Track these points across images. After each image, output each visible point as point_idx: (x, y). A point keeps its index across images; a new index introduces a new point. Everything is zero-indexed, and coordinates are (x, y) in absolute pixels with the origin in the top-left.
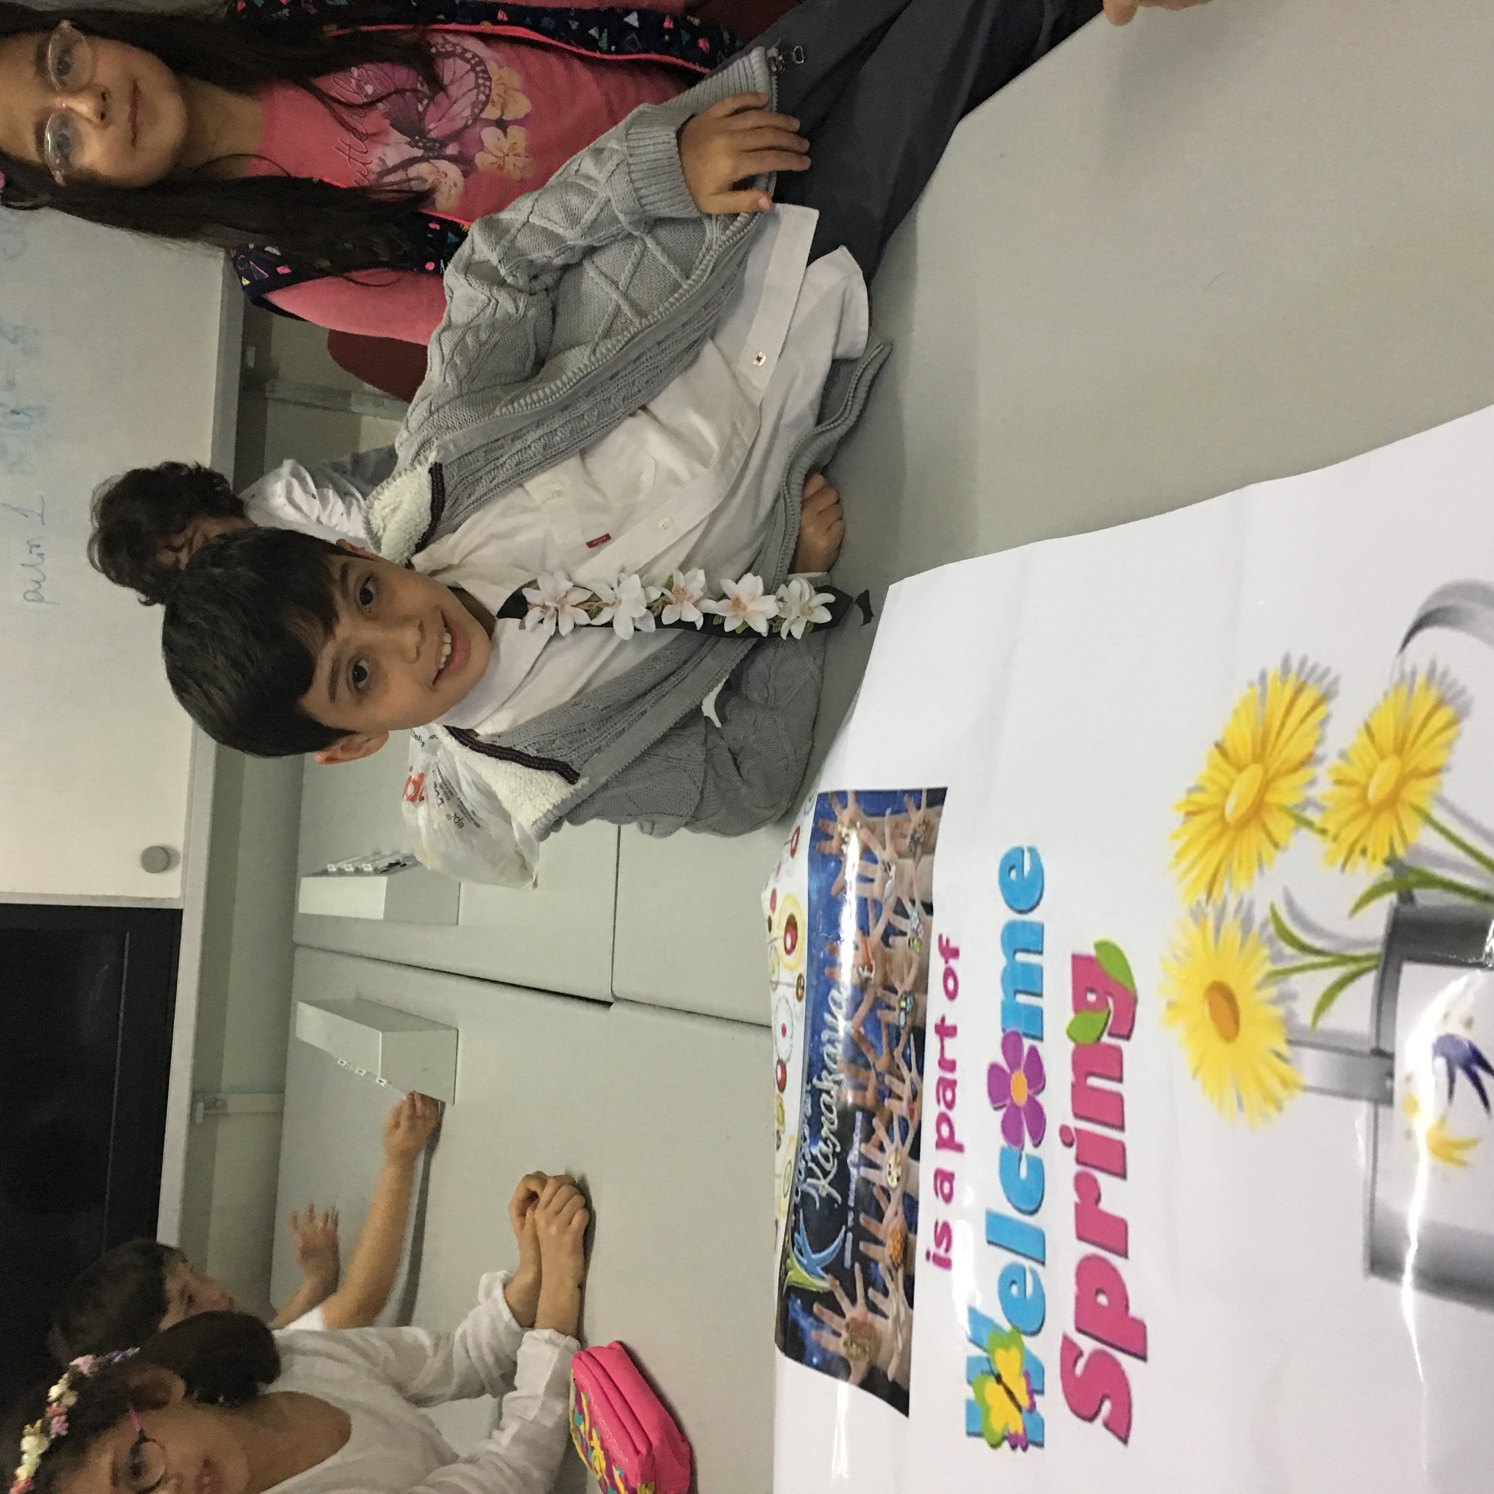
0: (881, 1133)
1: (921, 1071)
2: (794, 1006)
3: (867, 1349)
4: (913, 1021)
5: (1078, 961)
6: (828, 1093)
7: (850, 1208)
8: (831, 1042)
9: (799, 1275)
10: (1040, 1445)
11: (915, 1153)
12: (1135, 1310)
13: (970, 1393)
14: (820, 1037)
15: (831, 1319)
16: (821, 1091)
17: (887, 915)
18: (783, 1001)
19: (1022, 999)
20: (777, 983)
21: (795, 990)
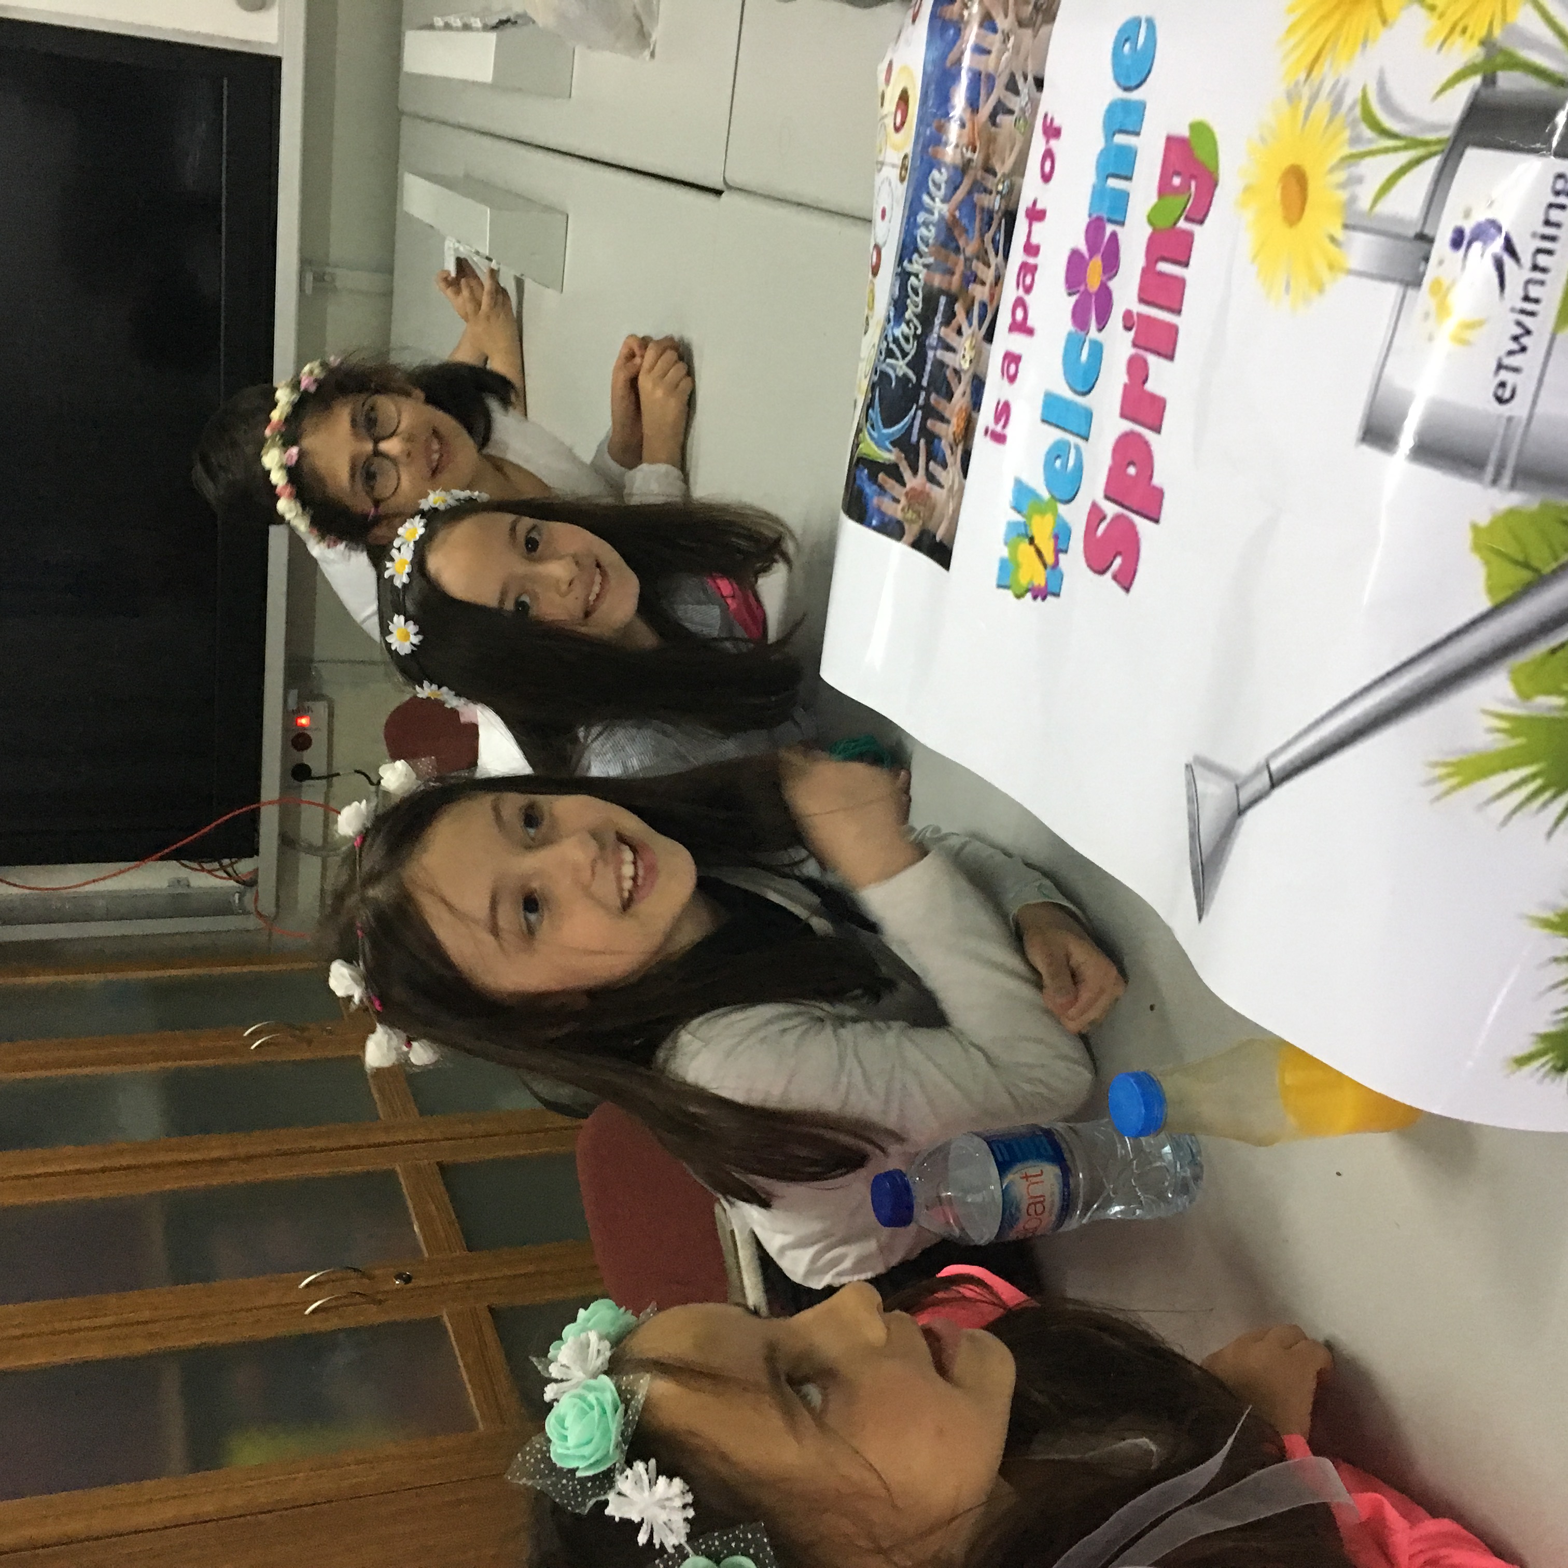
0: (961, 317)
1: (1006, 256)
2: (896, 187)
3: (922, 515)
4: (1007, 206)
5: (1171, 141)
6: (917, 276)
7: (922, 388)
8: (926, 224)
9: (870, 448)
10: (1057, 595)
11: (989, 337)
12: (1157, 481)
13: (1005, 552)
14: (915, 219)
15: (893, 488)
16: (909, 274)
17: (999, 91)
18: (886, 184)
19: (1112, 183)
20: (882, 164)
21: (898, 171)
